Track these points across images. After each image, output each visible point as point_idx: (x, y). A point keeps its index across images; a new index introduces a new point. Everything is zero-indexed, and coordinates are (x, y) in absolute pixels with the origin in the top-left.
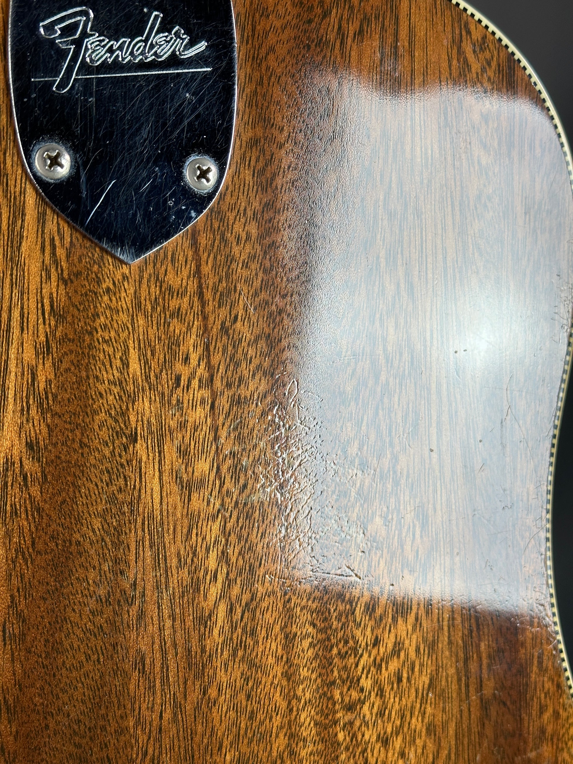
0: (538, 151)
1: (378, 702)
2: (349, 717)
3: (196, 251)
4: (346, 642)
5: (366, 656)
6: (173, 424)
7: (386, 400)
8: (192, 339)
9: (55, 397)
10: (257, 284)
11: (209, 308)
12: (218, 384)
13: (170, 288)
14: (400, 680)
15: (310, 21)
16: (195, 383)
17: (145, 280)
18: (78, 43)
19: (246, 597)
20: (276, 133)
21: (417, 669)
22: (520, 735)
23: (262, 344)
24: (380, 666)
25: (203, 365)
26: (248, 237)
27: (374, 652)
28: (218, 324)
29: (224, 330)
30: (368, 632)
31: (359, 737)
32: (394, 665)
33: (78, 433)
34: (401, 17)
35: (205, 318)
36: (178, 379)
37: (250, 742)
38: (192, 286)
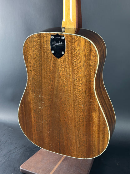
1: (78, 93)
2: (75, 93)
4: (75, 88)
5: (77, 89)
6: (62, 70)
7: (78, 71)
8: (63, 64)
9: (54, 67)
10: (68, 61)
12: (65, 67)
13: (61, 60)
15: (72, 41)
17: (59, 60)
18: (55, 44)
19: (67, 83)
20: (69, 49)
21: (81, 91)
22: (91, 99)
23: (68, 65)
28: (65, 63)
30: (77, 87)
36: (62, 67)
37: (68, 92)
38: (63, 60)
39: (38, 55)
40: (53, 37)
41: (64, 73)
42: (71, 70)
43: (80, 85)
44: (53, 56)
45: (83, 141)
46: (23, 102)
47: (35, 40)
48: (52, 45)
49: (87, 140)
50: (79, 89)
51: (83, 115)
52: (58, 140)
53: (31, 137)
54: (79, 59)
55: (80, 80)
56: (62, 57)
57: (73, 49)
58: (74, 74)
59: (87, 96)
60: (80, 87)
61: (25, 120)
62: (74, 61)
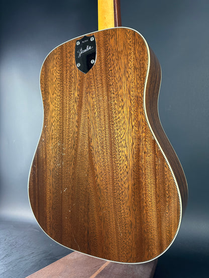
1: (116, 125)
2: (112, 126)
4: (112, 117)
6: (91, 91)
7: (117, 85)
8: (93, 81)
9: (80, 90)
10: (100, 73)
12: (96, 86)
13: (90, 75)
14: (119, 122)
15: (105, 39)
16: (93, 86)
18: (81, 52)
19: (99, 111)
21: (122, 120)
23: (100, 80)
24: (117, 120)
26: (99, 67)
30: (115, 115)
31: (114, 129)
33: (82, 93)
35: (94, 78)
38: (93, 75)
39: (59, 77)
40: (78, 43)
41: (94, 95)
42: (104, 88)
43: (120, 109)
44: (79, 71)
46: (36, 159)
47: (55, 57)
48: (77, 55)
49: (136, 219)
50: (119, 118)
52: (86, 224)
54: (117, 65)
55: (120, 100)
56: (91, 70)
57: (107, 51)
58: (109, 94)
59: (133, 126)
60: (119, 112)
62: (110, 69)
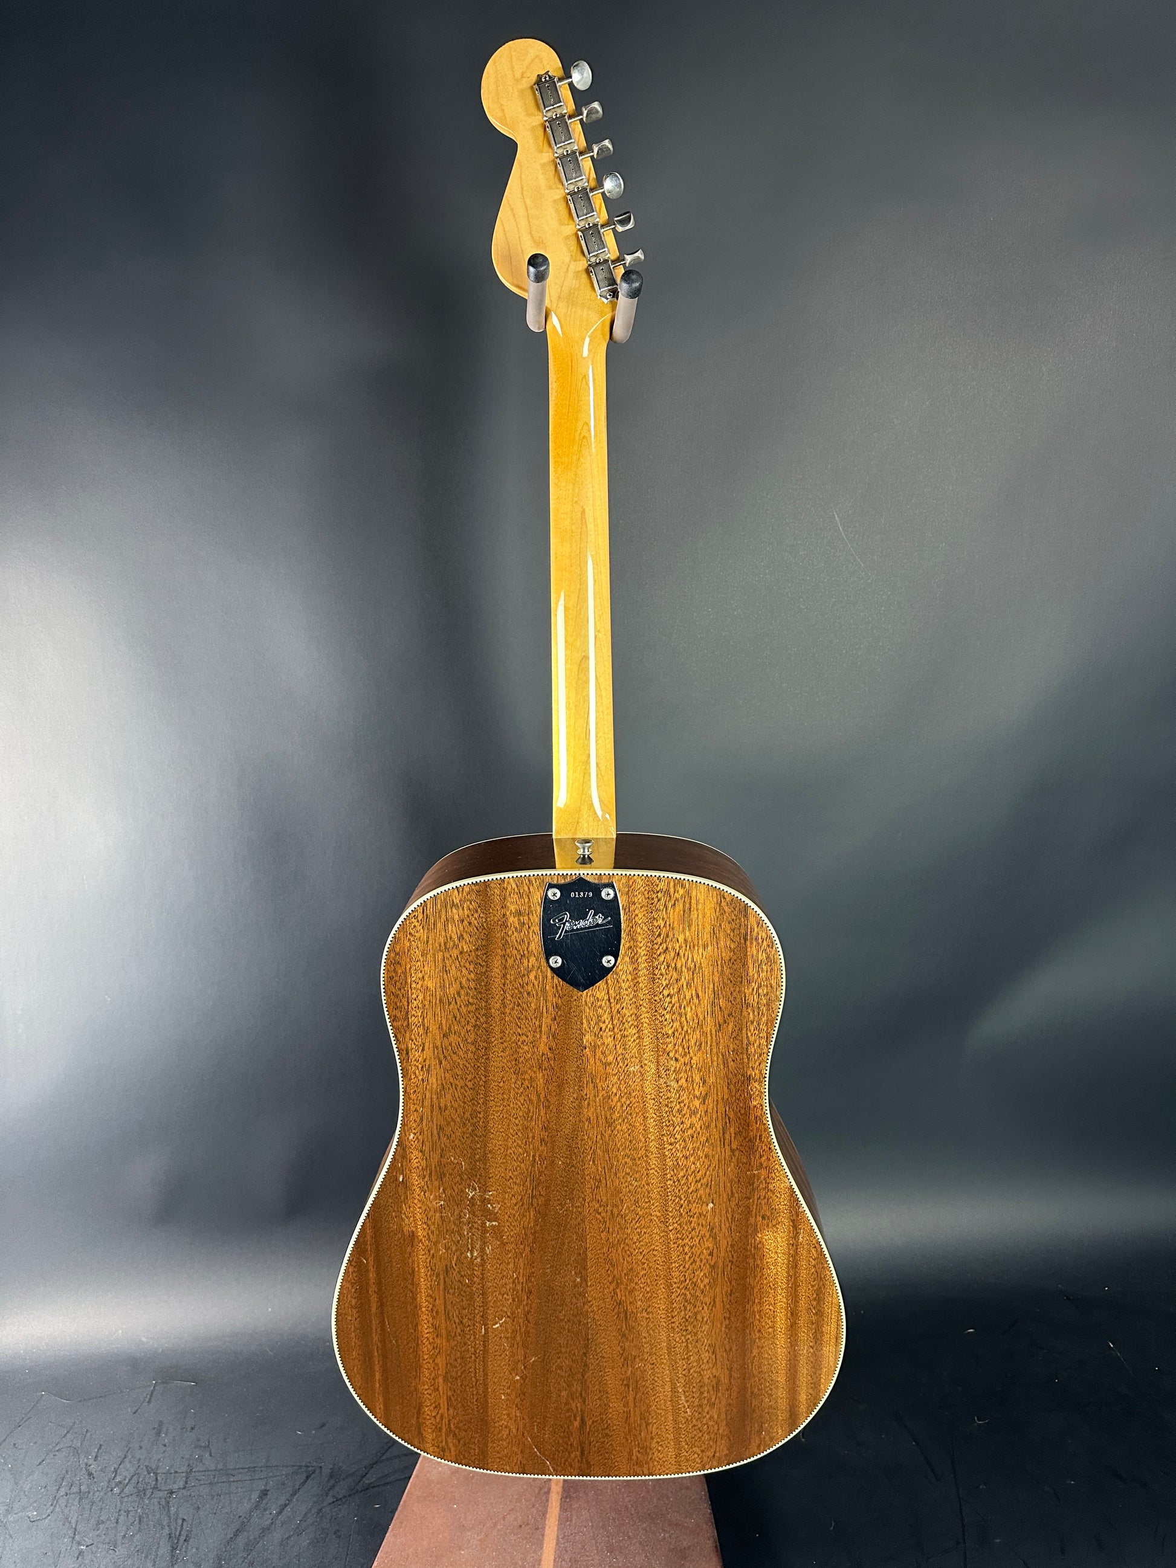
0: (760, 941)
1: (683, 1143)
2: (670, 1147)
3: (607, 986)
4: (669, 1122)
5: (678, 1127)
6: (599, 1043)
7: (687, 1037)
8: (606, 1016)
9: (558, 1034)
10: (631, 996)
11: (612, 1005)
12: (616, 1029)
13: (598, 998)
14: (693, 1137)
15: (652, 904)
16: (607, 1030)
17: (588, 997)
18: (564, 924)
19: (628, 1102)
20: (638, 943)
21: (700, 1134)
22: (750, 1164)
23: (633, 1016)
24: (684, 1131)
25: (610, 1023)
26: (628, 980)
27: (682, 1126)
28: (616, 1010)
29: (618, 1012)
30: (679, 1119)
31: (675, 1155)
32: (690, 1132)
33: (566, 1045)
34: (693, 896)
35: (611, 1008)
36: (601, 1029)
37: (630, 1150)
38: (606, 997)
39: (472, 985)
40: (555, 894)
41: (610, 1058)
42: (646, 1041)
43: (697, 1103)
44: (556, 979)
45: (714, 1383)
46: (368, 1238)
47: (455, 914)
48: (548, 930)
49: (730, 1370)
50: (692, 1126)
51: (711, 1254)
52: (577, 1405)
53: (414, 1422)
54: (689, 985)
55: (697, 1079)
56: (601, 984)
57: (659, 940)
58: (662, 1059)
59: (732, 1151)
60: (694, 1113)
61: (376, 1338)
62: (666, 992)
